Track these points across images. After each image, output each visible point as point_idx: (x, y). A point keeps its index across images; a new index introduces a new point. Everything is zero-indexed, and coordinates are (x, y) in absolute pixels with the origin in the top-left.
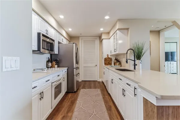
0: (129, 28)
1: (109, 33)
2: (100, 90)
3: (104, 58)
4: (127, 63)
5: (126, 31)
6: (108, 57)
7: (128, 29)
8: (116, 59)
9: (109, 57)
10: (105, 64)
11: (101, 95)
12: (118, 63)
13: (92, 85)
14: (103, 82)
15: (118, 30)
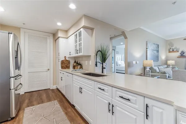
0: (94, 28)
1: (66, 31)
2: (58, 101)
3: (60, 61)
4: (97, 66)
5: (90, 31)
6: (65, 59)
7: (92, 29)
8: (75, 62)
9: (67, 59)
10: (62, 67)
11: (61, 110)
12: (79, 67)
13: (44, 96)
14: (57, 89)
15: (82, 27)
